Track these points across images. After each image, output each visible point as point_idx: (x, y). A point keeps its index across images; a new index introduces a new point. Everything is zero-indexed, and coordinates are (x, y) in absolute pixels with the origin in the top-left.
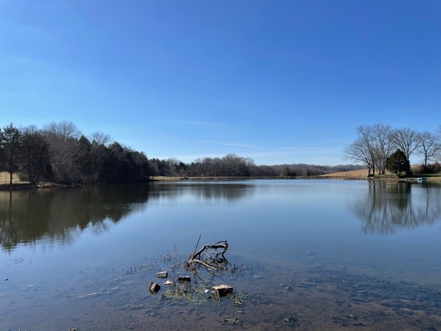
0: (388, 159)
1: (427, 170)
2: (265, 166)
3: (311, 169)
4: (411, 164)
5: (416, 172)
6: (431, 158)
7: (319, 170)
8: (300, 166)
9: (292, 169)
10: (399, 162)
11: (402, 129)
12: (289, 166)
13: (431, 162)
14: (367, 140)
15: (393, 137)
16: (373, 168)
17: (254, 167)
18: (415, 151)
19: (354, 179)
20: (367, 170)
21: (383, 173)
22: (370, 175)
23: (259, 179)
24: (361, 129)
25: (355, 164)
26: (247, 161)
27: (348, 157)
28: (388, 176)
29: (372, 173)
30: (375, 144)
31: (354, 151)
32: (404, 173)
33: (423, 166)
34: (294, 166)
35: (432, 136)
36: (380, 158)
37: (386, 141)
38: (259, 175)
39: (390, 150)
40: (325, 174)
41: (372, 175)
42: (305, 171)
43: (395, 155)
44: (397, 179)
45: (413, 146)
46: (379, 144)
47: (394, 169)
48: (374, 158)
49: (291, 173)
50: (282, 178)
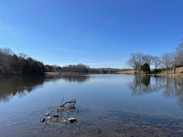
0: (142, 66)
1: (156, 71)
2: (94, 69)
3: (113, 70)
4: (150, 68)
5: (152, 72)
6: (158, 66)
7: (116, 70)
8: (108, 69)
9: (105, 70)
10: (146, 68)
11: (147, 55)
12: (104, 68)
13: (158, 68)
14: (134, 59)
15: (144, 58)
16: (136, 70)
17: (90, 69)
18: (152, 63)
19: (129, 74)
20: (134, 71)
21: (140, 72)
22: (135, 73)
23: (92, 74)
24: (132, 55)
25: (129, 68)
26: (87, 67)
27: (127, 65)
28: (142, 73)
29: (136, 72)
30: (137, 60)
31: (129, 63)
32: (148, 72)
33: (155, 69)
34: (106, 68)
35: (158, 58)
36: (139, 66)
37: (142, 59)
38: (92, 72)
39: (143, 63)
40: (118, 72)
41: (136, 73)
42: (110, 71)
43: (144, 65)
44: (145, 74)
45: (151, 61)
46: (139, 60)
47: (144, 70)
48: (137, 66)
49: (105, 71)
50: (101, 74)
